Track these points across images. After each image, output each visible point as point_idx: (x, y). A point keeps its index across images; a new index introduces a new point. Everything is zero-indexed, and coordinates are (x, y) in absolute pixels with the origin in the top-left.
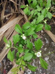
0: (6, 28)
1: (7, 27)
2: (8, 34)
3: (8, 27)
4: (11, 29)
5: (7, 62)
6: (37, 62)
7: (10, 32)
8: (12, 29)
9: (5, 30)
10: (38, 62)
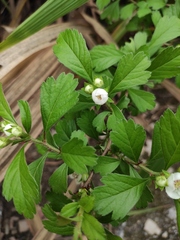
0: (21, 54)
1: (24, 49)
2: (23, 89)
3: (28, 51)
4: (37, 71)
5: (9, 218)
6: (135, 226)
7: (31, 81)
8: (43, 69)
9: (14, 59)
10: (139, 226)
